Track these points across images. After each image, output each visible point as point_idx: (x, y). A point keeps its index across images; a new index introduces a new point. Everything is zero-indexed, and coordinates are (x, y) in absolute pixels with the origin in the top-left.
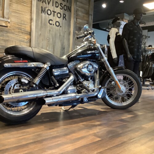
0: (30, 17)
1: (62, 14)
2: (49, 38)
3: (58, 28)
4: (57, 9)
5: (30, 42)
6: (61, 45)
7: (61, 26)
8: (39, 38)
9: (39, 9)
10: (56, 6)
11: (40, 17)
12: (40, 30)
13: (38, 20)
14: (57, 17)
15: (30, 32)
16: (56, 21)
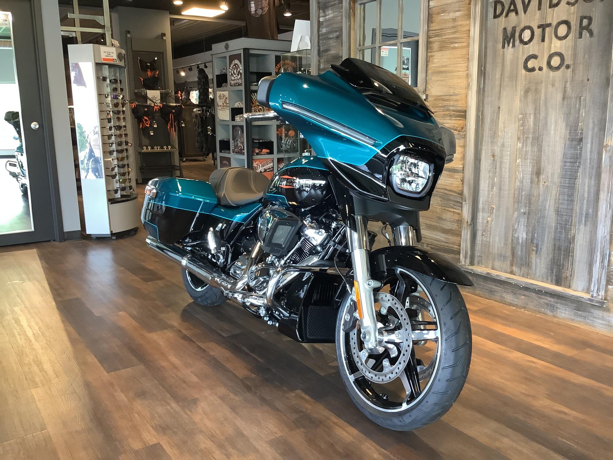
1: (576, 20)
2: (524, 115)
3: (558, 73)
4: (553, 13)
5: (465, 135)
6: (569, 131)
7: (569, 63)
8: (496, 119)
9: (497, 39)
10: (553, 3)
11: (499, 60)
12: (499, 98)
13: (492, 70)
14: (554, 39)
15: (465, 112)
16: (550, 53)
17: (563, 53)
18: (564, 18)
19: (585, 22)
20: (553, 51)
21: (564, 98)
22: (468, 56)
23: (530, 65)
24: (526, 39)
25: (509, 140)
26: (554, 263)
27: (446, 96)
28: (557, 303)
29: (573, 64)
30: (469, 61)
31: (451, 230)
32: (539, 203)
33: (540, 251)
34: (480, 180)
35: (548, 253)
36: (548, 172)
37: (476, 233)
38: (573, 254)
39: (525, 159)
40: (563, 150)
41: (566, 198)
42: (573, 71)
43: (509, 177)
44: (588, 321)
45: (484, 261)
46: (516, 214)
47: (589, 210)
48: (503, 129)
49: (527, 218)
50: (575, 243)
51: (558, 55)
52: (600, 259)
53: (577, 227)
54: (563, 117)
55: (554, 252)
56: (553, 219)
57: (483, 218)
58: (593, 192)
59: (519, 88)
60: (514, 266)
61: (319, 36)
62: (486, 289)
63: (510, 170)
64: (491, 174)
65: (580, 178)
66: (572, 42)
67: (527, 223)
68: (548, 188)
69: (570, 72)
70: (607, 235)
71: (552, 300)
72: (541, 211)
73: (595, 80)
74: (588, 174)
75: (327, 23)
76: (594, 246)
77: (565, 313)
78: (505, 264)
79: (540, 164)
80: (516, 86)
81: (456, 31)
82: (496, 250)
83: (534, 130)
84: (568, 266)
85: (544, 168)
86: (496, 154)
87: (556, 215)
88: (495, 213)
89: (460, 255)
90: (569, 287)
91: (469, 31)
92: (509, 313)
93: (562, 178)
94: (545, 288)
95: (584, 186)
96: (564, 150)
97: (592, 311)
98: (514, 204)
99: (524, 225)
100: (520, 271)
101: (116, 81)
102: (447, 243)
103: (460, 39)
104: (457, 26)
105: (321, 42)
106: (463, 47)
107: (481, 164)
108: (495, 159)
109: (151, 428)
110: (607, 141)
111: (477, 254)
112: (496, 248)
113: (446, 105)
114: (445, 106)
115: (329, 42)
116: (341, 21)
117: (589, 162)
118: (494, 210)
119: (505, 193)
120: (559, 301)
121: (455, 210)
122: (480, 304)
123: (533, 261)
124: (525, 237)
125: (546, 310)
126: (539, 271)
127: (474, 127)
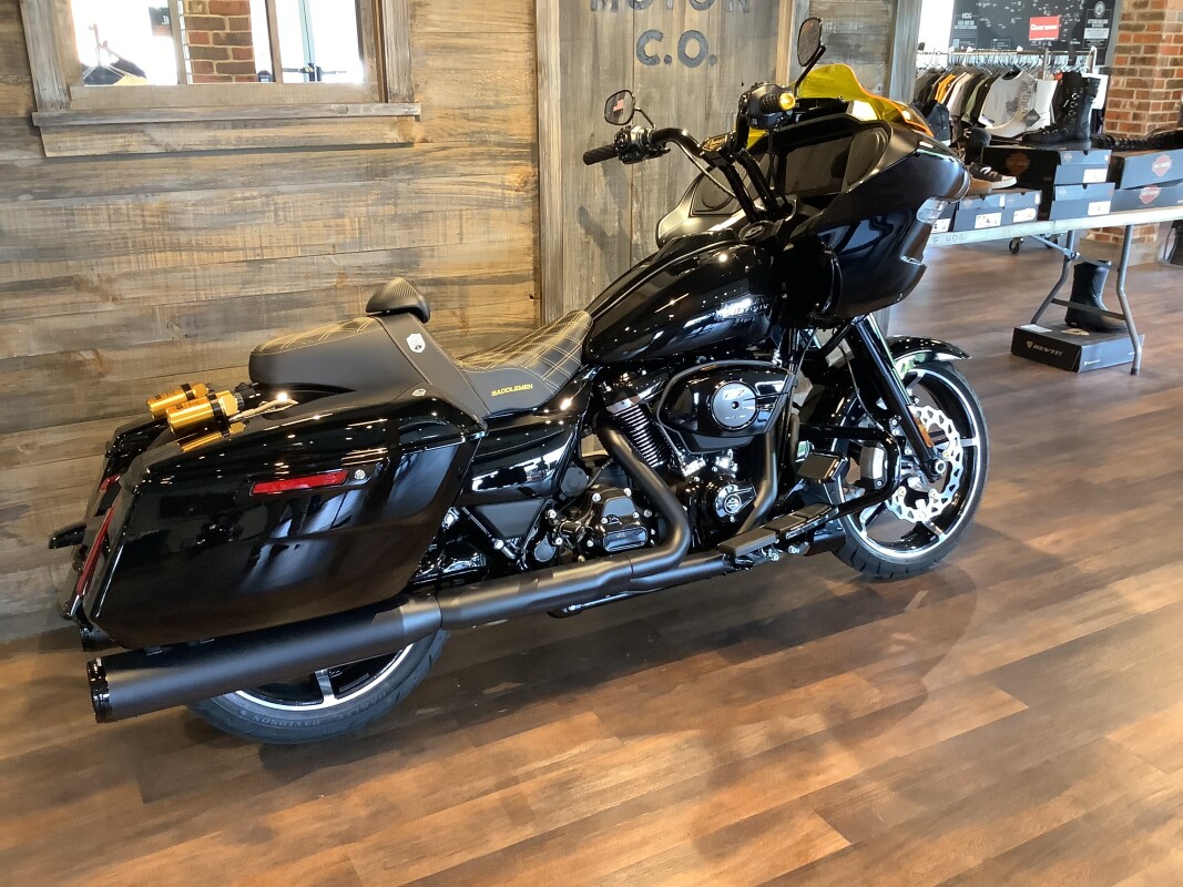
0: (529, 55)
3: (697, 71)
5: (534, 198)
7: (714, 54)
11: (587, 35)
12: (591, 114)
13: (573, 57)
14: (690, 7)
15: (536, 145)
16: (682, 30)
17: (705, 33)
20: (687, 28)
21: (707, 116)
23: (650, 49)
27: (476, 110)
29: (720, 55)
42: (721, 67)
51: (697, 36)
64: (584, 271)
66: (718, 16)
69: (717, 69)
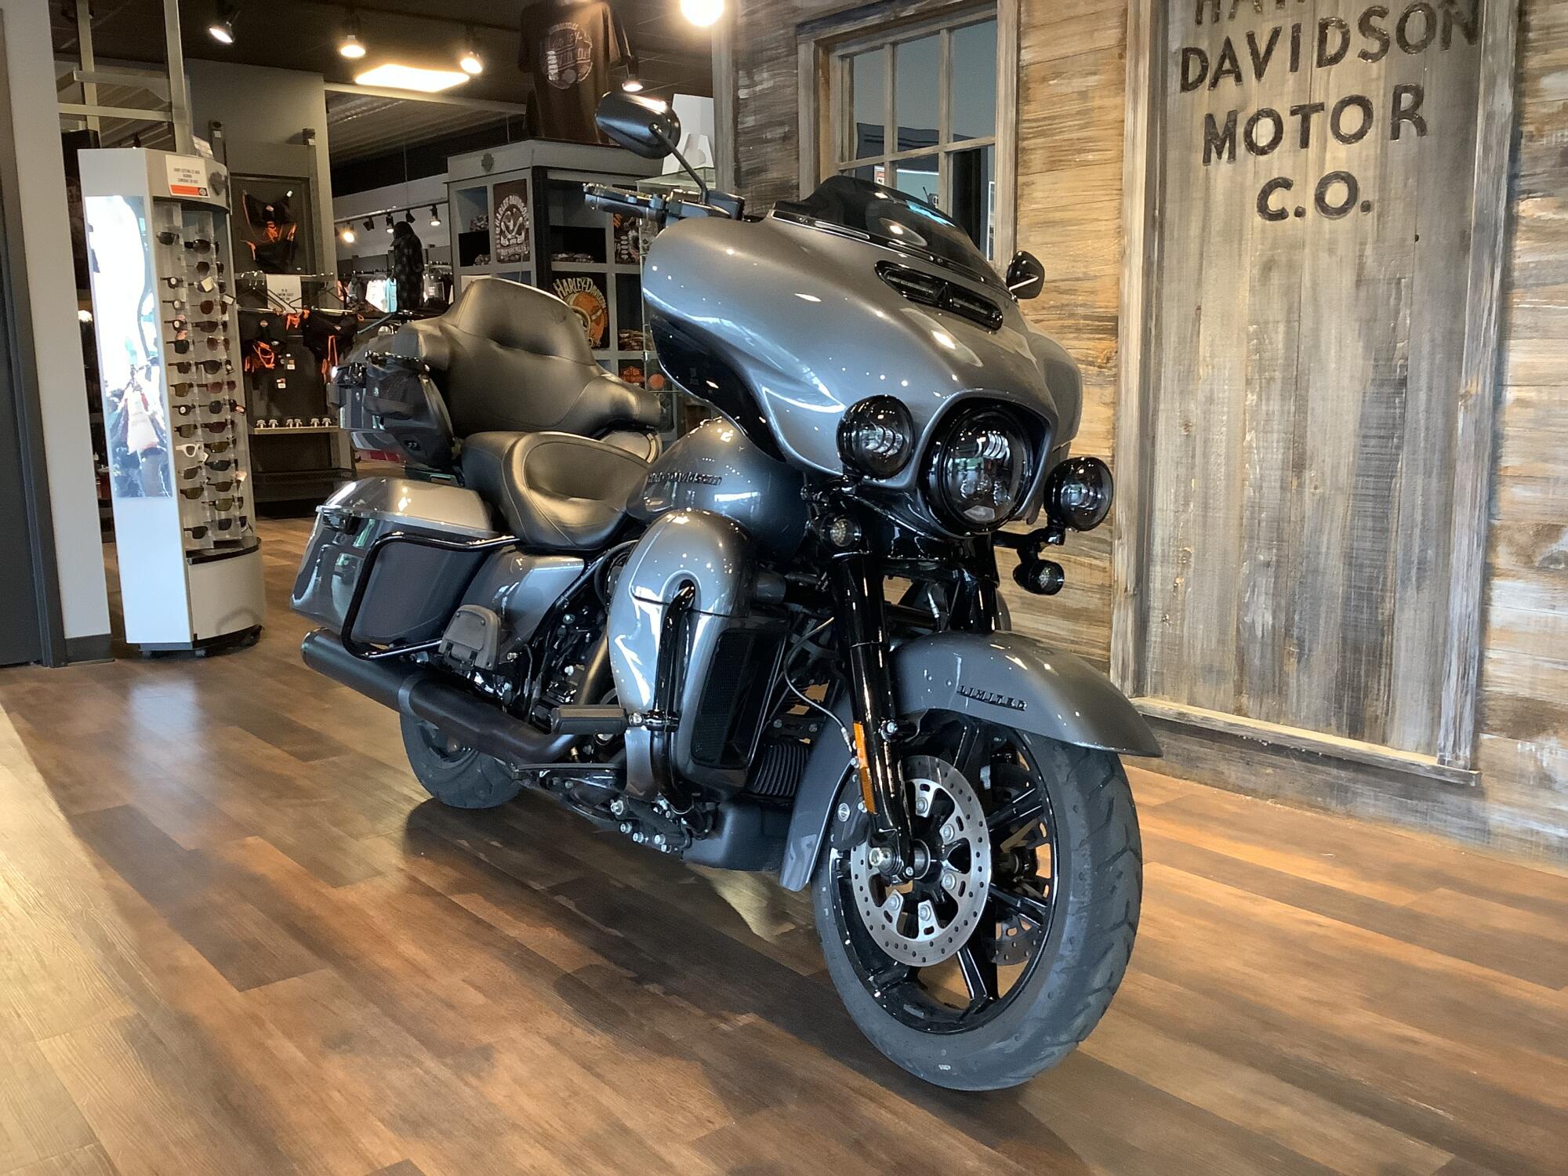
1: (1385, 95)
2: (1262, 325)
3: (1344, 223)
4: (1328, 79)
5: (1115, 376)
6: (1372, 362)
7: (1370, 199)
8: (1192, 336)
9: (1191, 141)
10: (1327, 53)
11: (1197, 194)
12: (1199, 283)
13: (1180, 216)
14: (1332, 142)
15: (1115, 319)
16: (1322, 173)
17: (1354, 174)
18: (1356, 91)
19: (1407, 99)
20: (1329, 170)
21: (1359, 283)
22: (1116, 183)
23: (1274, 202)
24: (1263, 141)
25: (1226, 387)
26: (1343, 684)
27: (1067, 282)
28: (1355, 781)
29: (1378, 201)
30: (1121, 195)
31: (1086, 610)
32: (1304, 539)
33: (1308, 655)
34: (1156, 484)
35: (1327, 661)
36: (1324, 461)
37: (1149, 615)
38: (1391, 659)
39: (1267, 432)
40: (1360, 408)
41: (1370, 524)
42: (1380, 216)
43: (1228, 476)
44: (1433, 822)
45: (1168, 686)
46: (1245, 568)
47: (1427, 553)
48: (1208, 359)
49: (1273, 575)
50: (1395, 632)
51: (1343, 179)
52: (1459, 669)
53: (1398, 595)
54: (1357, 328)
55: (1344, 657)
56: (1337, 575)
57: (1164, 579)
58: (1435, 509)
59: (1247, 261)
60: (1243, 695)
61: (737, 134)
62: (1177, 755)
63: (1228, 458)
64: (1182, 471)
65: (1404, 475)
66: (1376, 147)
67: (1275, 588)
68: (1324, 500)
69: (1373, 218)
70: (1474, 610)
71: (1343, 774)
72: (1307, 557)
73: (1434, 238)
74: (1421, 464)
75: (757, 104)
76: (1441, 640)
77: (1375, 806)
78: (1222, 692)
79: (1304, 444)
80: (1240, 255)
81: (1088, 123)
82: (1199, 658)
83: (1286, 359)
84: (1379, 690)
85: (1313, 453)
86: (1194, 420)
87: (1346, 567)
88: (1193, 566)
89: (1109, 672)
90: (1384, 741)
91: (1123, 121)
92: (1239, 811)
93: (1357, 476)
94: (1323, 745)
95: (1414, 494)
96: (1363, 407)
97: (1444, 797)
98: (1240, 541)
99: (1266, 594)
100: (1261, 707)
101: (204, 245)
102: (1077, 643)
103: (1100, 141)
104: (1093, 109)
105: (741, 149)
106: (1105, 162)
107: (1158, 447)
108: (1193, 434)
109: (379, 1124)
110: (1466, 384)
111: (1151, 667)
112: (1199, 652)
113: (1065, 302)
114: (1063, 305)
115: (764, 151)
116: (795, 96)
117: (1422, 435)
118: (1192, 559)
119: (1217, 515)
120: (1360, 776)
121: (1094, 562)
122: (1163, 792)
123: (1293, 682)
124: (1270, 623)
125: (1328, 800)
126: (1308, 706)
127: (1139, 357)
